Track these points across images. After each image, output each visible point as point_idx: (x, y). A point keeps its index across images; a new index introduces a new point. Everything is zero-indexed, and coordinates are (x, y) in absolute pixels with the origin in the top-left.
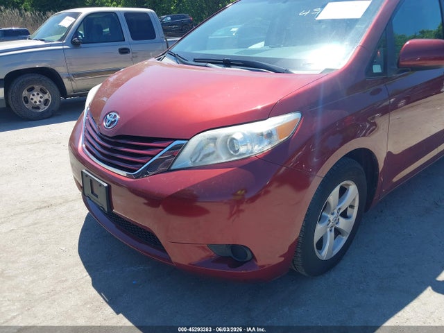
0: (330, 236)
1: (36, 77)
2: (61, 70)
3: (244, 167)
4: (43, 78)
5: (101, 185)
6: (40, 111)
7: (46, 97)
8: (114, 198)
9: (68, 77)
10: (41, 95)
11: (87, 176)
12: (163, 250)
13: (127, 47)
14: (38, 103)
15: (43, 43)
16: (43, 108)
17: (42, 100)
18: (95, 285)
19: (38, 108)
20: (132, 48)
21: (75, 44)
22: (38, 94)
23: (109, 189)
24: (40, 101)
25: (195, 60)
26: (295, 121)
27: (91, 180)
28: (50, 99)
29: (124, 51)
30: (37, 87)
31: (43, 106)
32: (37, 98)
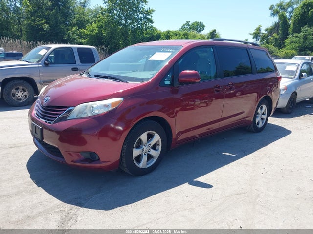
0: (145, 158)
1: (21, 81)
2: (36, 79)
3: (95, 118)
4: (25, 83)
5: (39, 128)
6: (21, 101)
7: (26, 93)
8: (44, 133)
9: (40, 83)
10: (22, 92)
11: (34, 125)
12: (63, 158)
13: (77, 67)
14: (20, 97)
15: (27, 63)
16: (23, 100)
17: (23, 95)
18: (31, 177)
19: (20, 99)
20: (80, 68)
21: (46, 64)
22: (21, 92)
23: (42, 130)
24: (22, 96)
25: (95, 76)
26: (120, 101)
27: (35, 127)
28: (28, 95)
29: (75, 70)
30: (21, 88)
31: (23, 99)
32: (20, 94)
